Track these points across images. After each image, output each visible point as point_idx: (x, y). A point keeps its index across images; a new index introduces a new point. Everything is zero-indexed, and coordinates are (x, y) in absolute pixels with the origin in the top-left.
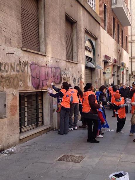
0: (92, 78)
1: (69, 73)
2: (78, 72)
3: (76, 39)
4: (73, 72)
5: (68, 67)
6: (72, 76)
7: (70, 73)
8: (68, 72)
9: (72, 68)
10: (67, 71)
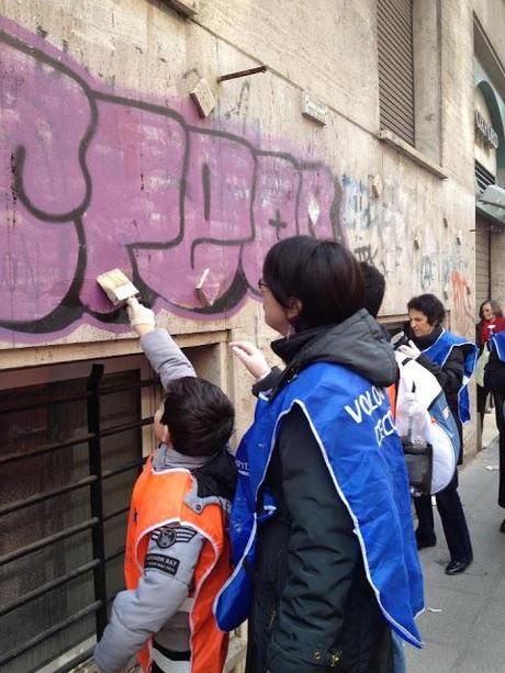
0: (489, 269)
1: (392, 223)
2: (446, 226)
3: (435, 39)
4: (419, 222)
5: (389, 182)
6: (411, 243)
7: (400, 219)
8: (389, 214)
9: (413, 193)
10: (385, 205)
